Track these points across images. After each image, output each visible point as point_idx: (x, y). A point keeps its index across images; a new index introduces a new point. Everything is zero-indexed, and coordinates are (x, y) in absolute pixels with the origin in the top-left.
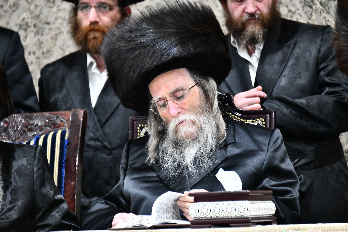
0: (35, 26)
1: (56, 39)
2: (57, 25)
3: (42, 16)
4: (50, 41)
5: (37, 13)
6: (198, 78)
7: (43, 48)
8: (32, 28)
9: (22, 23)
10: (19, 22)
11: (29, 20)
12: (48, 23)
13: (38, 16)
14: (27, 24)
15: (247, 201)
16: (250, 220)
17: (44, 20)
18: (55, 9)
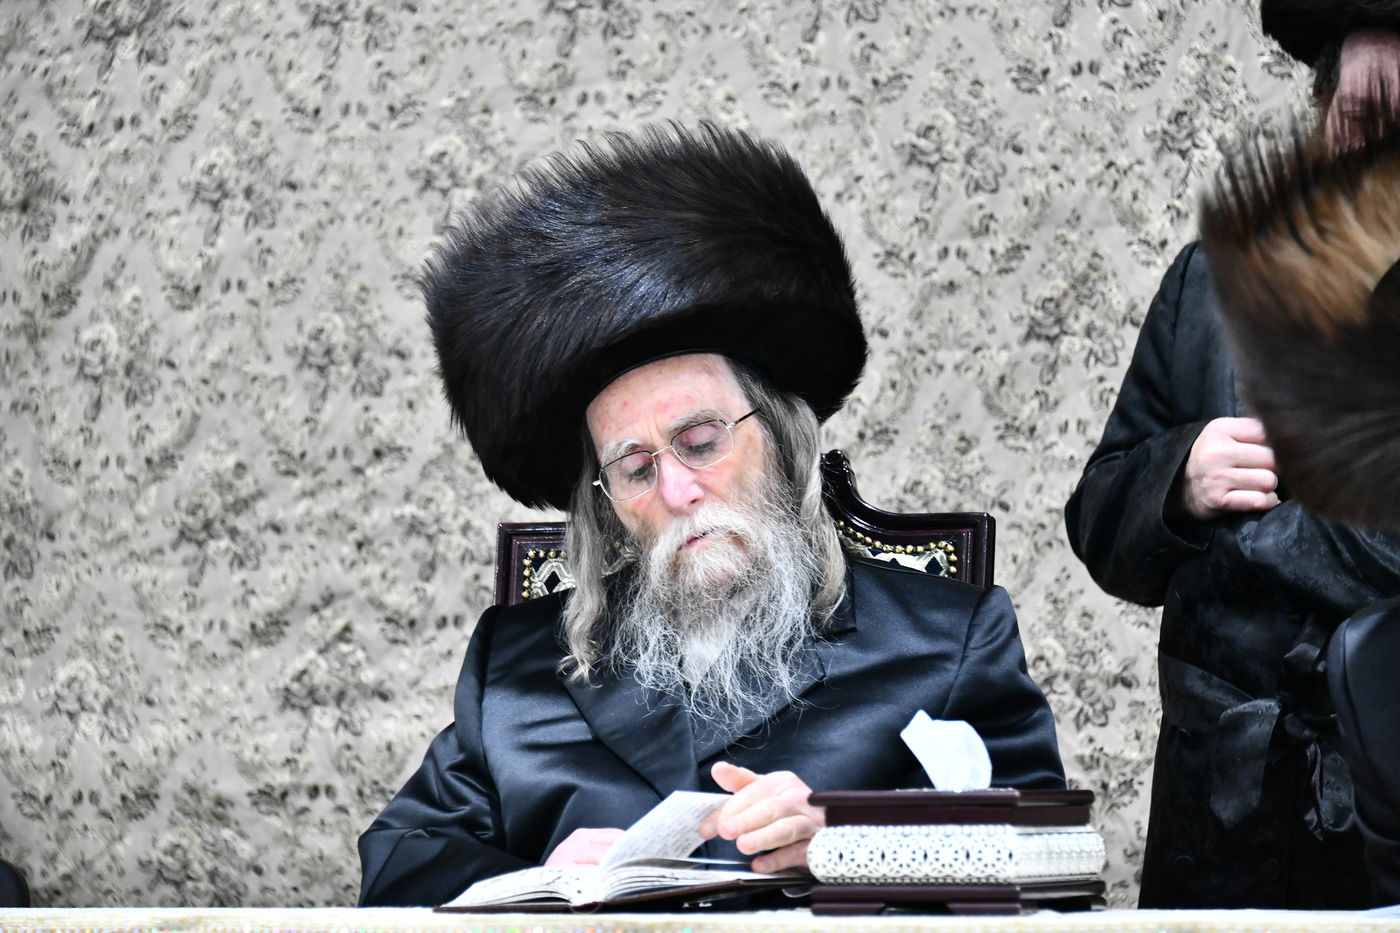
0: (248, 193)
1: (318, 239)
2: (324, 193)
3: (273, 161)
4: (300, 245)
5: (259, 151)
6: (759, 392)
7: (274, 269)
8: (240, 201)
9: (205, 180)
10: (194, 176)
11: (230, 173)
12: (293, 186)
13: (261, 160)
14: (221, 186)
15: (1009, 828)
16: (1017, 893)
17: (280, 175)
18: (318, 139)
